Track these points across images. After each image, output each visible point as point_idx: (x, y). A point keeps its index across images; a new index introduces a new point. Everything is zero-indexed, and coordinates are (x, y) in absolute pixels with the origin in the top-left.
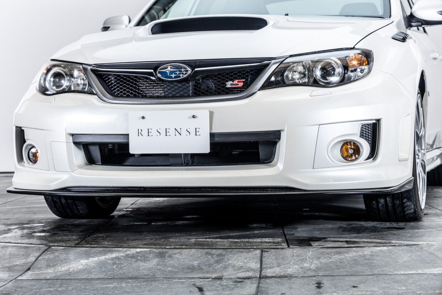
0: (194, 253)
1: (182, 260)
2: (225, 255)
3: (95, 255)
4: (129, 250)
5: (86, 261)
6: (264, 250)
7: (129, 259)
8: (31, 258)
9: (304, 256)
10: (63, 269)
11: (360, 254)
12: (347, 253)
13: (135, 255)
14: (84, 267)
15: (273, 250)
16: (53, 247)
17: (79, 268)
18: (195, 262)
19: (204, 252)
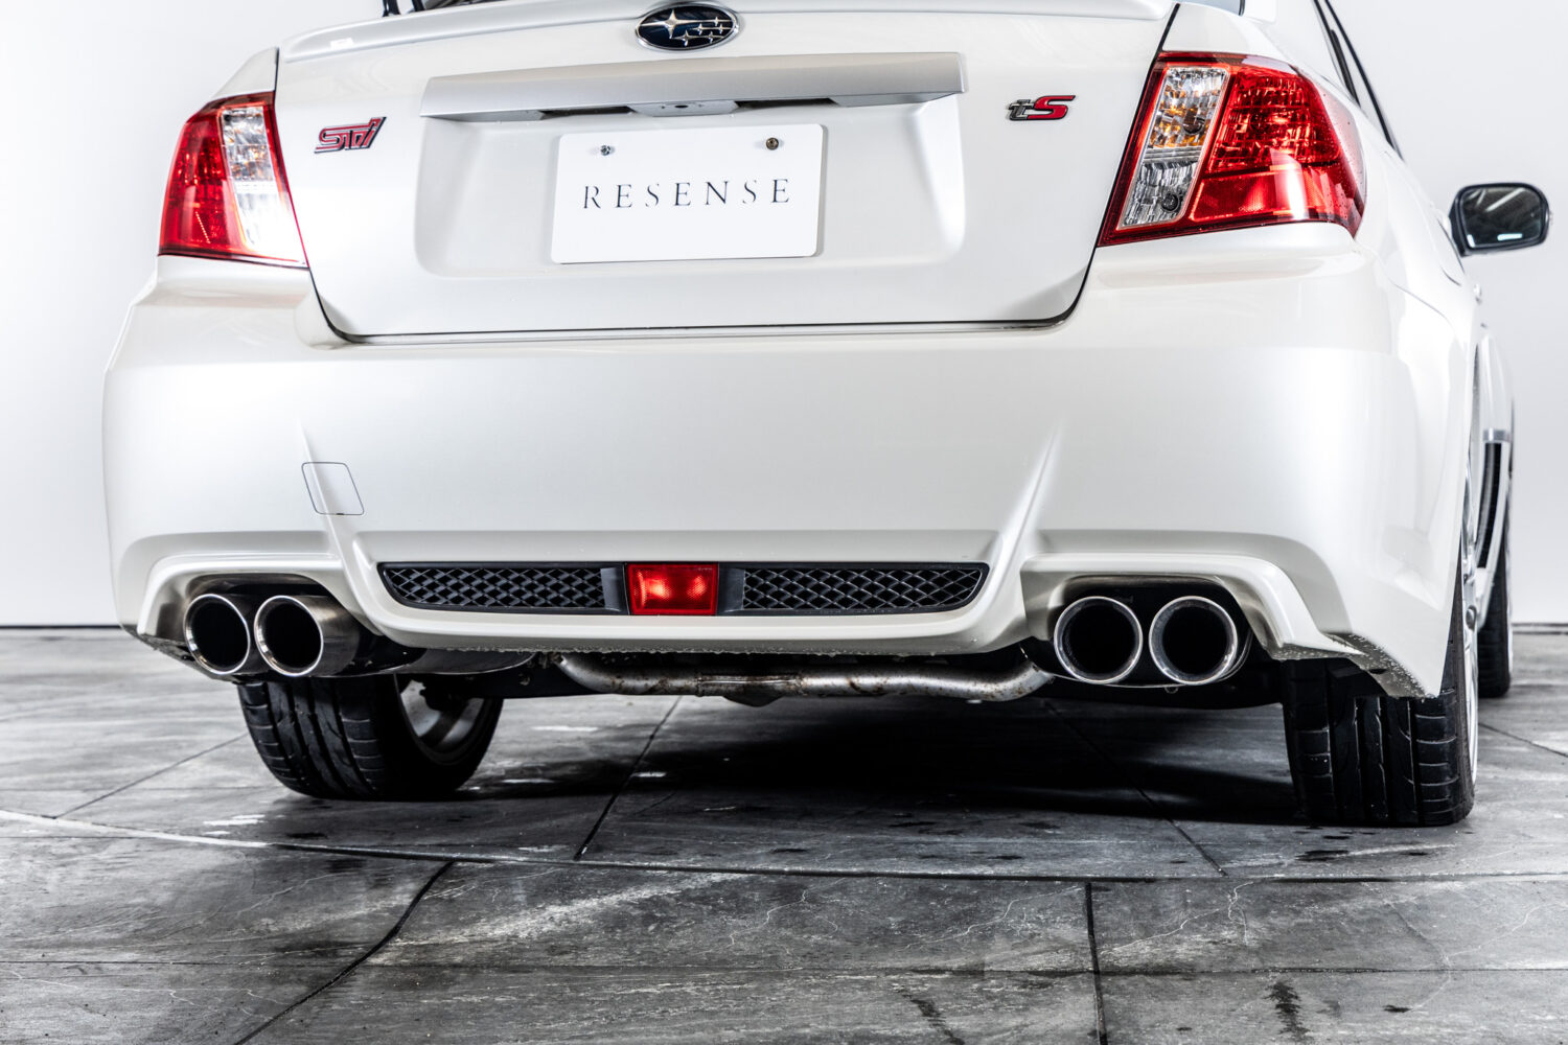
0: (884, 889)
1: (851, 912)
2: (977, 898)
3: (589, 891)
4: (689, 878)
5: (565, 909)
6: (1094, 884)
7: (693, 904)
8: (398, 897)
9: (1217, 906)
10: (498, 932)
11: (1386, 902)
12: (1347, 900)
13: (708, 893)
14: (559, 930)
15: (1121, 885)
16: (460, 864)
17: (545, 929)
18: (891, 919)
19: (916, 888)
